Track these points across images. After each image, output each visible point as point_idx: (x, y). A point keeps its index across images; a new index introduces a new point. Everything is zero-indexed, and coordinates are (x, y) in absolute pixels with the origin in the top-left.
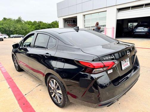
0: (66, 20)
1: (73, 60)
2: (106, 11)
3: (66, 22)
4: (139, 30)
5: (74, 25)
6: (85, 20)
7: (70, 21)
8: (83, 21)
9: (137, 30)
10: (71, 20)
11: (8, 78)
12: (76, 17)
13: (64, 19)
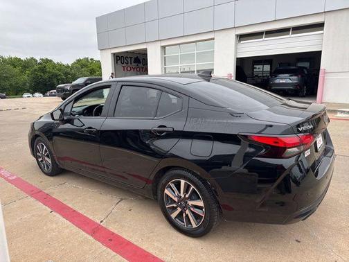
0: (118, 58)
1: (236, 135)
2: (214, 39)
3: (119, 62)
4: (281, 81)
5: (138, 69)
6: (165, 58)
7: (129, 60)
8: (162, 60)
9: (278, 81)
10: (131, 58)
11: (33, 191)
12: (146, 50)
13: (114, 54)
